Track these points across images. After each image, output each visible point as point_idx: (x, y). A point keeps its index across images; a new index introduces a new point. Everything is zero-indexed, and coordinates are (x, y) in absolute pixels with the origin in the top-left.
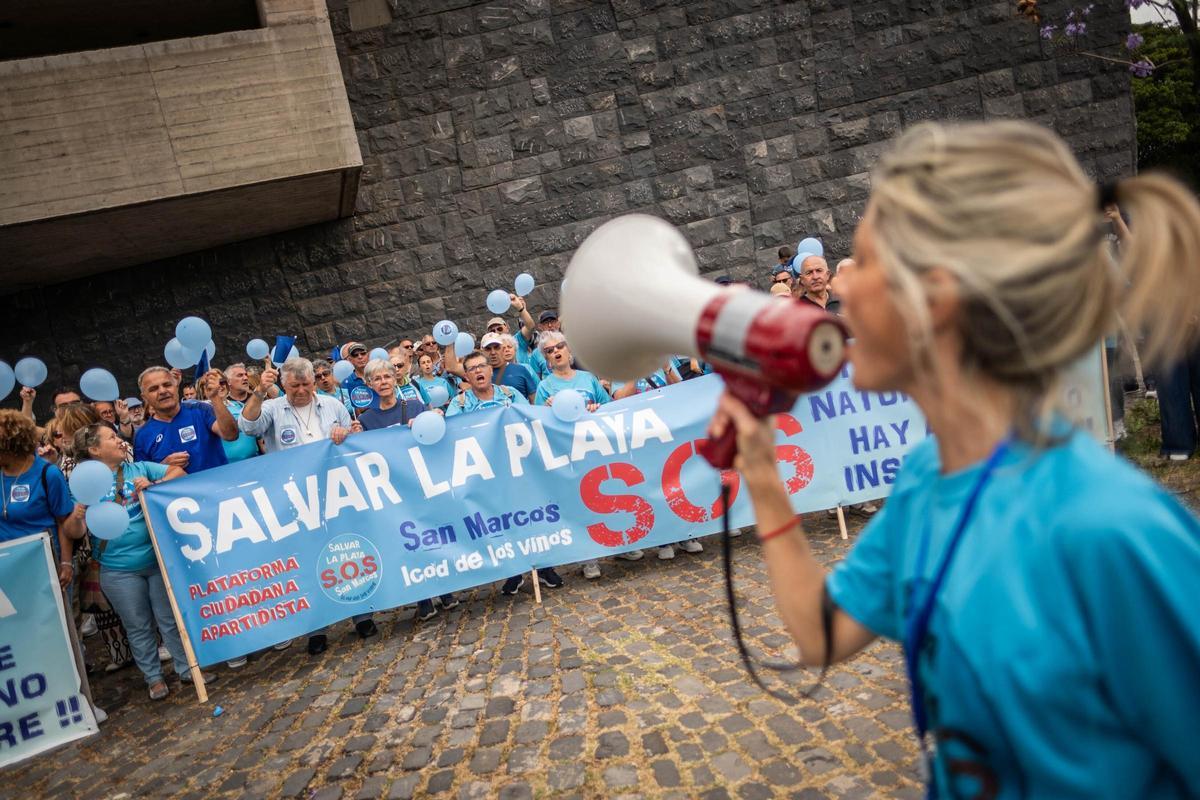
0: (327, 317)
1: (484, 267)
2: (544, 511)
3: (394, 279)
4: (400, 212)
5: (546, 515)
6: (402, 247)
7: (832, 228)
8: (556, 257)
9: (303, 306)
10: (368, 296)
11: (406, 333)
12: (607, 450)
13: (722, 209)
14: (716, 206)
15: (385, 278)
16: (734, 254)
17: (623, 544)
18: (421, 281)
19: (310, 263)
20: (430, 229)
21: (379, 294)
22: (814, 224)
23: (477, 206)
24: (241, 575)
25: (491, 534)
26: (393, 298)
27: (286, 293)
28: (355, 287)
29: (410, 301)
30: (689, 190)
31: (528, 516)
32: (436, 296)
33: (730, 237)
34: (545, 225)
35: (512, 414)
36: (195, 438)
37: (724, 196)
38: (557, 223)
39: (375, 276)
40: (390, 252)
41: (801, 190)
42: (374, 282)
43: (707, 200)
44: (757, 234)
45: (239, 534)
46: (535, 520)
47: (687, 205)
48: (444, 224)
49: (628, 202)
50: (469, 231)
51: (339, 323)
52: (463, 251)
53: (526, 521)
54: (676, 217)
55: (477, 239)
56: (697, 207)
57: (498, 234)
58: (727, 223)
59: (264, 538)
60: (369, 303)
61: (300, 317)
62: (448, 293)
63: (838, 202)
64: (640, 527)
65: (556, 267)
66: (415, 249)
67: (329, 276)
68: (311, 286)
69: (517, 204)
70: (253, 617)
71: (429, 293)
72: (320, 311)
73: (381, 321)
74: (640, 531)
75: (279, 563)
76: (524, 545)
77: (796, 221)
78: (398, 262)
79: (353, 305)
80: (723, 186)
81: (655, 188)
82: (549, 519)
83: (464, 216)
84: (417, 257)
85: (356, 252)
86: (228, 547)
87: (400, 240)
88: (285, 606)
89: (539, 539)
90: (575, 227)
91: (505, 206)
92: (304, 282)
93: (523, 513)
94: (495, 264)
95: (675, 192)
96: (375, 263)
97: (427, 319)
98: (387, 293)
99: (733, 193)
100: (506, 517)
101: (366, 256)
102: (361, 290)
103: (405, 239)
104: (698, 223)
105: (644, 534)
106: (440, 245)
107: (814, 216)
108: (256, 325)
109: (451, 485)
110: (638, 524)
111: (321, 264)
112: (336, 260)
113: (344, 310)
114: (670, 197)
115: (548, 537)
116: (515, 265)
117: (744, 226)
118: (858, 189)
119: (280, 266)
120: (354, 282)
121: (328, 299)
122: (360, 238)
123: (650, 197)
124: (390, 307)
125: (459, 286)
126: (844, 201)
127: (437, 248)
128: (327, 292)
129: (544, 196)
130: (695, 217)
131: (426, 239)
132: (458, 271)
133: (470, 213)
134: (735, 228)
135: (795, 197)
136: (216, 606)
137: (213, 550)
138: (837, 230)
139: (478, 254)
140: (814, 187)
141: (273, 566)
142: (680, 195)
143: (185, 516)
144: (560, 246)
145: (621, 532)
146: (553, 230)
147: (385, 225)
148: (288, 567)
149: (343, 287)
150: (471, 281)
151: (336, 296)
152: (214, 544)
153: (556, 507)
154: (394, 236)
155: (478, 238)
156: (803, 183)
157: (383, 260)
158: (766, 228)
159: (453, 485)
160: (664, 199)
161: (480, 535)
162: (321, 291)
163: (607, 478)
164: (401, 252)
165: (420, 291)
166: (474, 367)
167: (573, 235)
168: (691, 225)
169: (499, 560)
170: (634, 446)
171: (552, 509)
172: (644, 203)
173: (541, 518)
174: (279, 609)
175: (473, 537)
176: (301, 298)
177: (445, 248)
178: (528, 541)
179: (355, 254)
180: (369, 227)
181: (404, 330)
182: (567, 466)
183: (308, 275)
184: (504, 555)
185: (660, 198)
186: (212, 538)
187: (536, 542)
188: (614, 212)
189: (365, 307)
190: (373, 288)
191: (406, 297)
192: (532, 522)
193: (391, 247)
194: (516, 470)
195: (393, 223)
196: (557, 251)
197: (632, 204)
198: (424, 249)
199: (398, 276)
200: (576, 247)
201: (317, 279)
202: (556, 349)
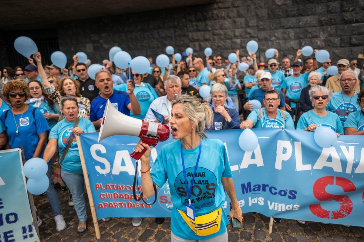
0: (198, 40)
1: (259, 30)
2: (288, 192)
3: (224, 29)
4: (232, 4)
5: (288, 194)
6: (230, 18)
8: (290, 30)
9: (190, 35)
10: (214, 34)
11: (225, 51)
12: (337, 168)
15: (221, 29)
18: (234, 32)
19: (196, 19)
20: (242, 12)
21: (218, 35)
23: (262, 4)
24: (122, 186)
25: (252, 192)
26: (222, 37)
27: (186, 29)
28: (210, 31)
29: (229, 39)
30: (357, 9)
31: (277, 191)
32: (238, 38)
34: (288, 16)
35: (284, 134)
38: (294, 16)
39: (217, 27)
40: (224, 19)
42: (216, 30)
45: (123, 169)
46: (281, 195)
47: (355, 15)
48: (248, 11)
49: (328, 11)
50: (257, 15)
51: (202, 43)
52: (253, 23)
53: (276, 193)
54: (348, 20)
56: (359, 17)
57: (268, 17)
60: (213, 37)
61: (189, 39)
62: (243, 38)
64: (341, 212)
65: (288, 34)
66: (235, 19)
67: (201, 25)
68: (195, 28)
69: (279, 6)
70: (125, 204)
71: (236, 37)
72: (196, 38)
73: (216, 45)
74: (341, 214)
76: (271, 204)
78: (227, 23)
79: (207, 37)
81: (342, 6)
82: (289, 197)
83: (257, 8)
84: (235, 22)
85: (213, 17)
87: (230, 15)
88: (140, 204)
89: (280, 205)
90: (301, 19)
91: (274, 6)
92: (192, 26)
93: (275, 189)
94: (264, 29)
95: (351, 9)
96: (219, 22)
97: (233, 47)
98: (221, 35)
100: (264, 186)
101: (215, 19)
102: (211, 32)
103: (231, 15)
104: (357, 24)
105: (343, 216)
106: (244, 19)
108: (174, 39)
109: (239, 167)
110: (341, 210)
111: (199, 20)
112: (205, 19)
113: (204, 38)
114: (348, 11)
115: (286, 205)
116: (272, 31)
119: (185, 18)
120: (210, 29)
121: (199, 34)
122: (215, 12)
123: (338, 10)
124: (221, 40)
125: (248, 36)
127: (242, 20)
128: (199, 31)
129: (291, 4)
130: (357, 21)
131: (239, 16)
132: (249, 30)
133: (259, 8)
136: (109, 195)
137: (111, 172)
139: (258, 25)
142: (353, 10)
144: (292, 26)
146: (291, 19)
147: (225, 8)
149: (206, 30)
150: (253, 35)
151: (202, 33)
152: (111, 170)
153: (296, 192)
154: (228, 13)
155: (260, 18)
157: (222, 22)
159: (241, 168)
160: (345, 11)
161: (247, 192)
162: (198, 30)
163: (332, 183)
164: (229, 20)
165: (233, 36)
166: (269, 99)
167: (299, 22)
168: (354, 25)
170: (357, 171)
171: (293, 193)
172: (334, 12)
173: (285, 195)
174: (137, 204)
175: (243, 193)
176: (190, 32)
177: (246, 20)
178: (273, 203)
179: (213, 18)
180: (220, 8)
181: (223, 49)
182: (309, 171)
183: (194, 23)
184: (256, 202)
185: (343, 11)
186: (111, 167)
187: (278, 206)
188: (320, 14)
189: (212, 39)
190: (216, 32)
191: (227, 37)
192: (279, 195)
193: (226, 17)
194: (278, 166)
195: (229, 8)
196: (291, 28)
197: (329, 12)
198: (238, 20)
199: (226, 29)
200: (299, 27)
201: (197, 26)
202: (321, 99)
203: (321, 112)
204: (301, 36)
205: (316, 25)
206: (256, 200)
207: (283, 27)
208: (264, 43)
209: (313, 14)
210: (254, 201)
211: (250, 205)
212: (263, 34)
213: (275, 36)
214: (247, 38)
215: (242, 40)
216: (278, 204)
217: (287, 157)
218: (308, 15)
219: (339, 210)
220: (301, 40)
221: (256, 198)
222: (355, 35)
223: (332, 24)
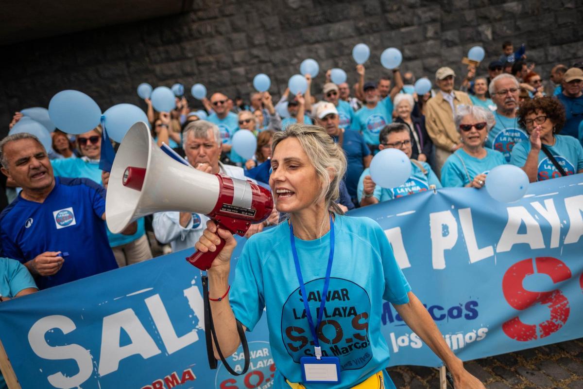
0: (172, 77)
1: (273, 49)
2: (463, 308)
3: (214, 54)
4: (221, 11)
5: (465, 312)
6: (220, 34)
7: (490, 37)
8: (317, 46)
9: (158, 68)
10: (198, 64)
11: (222, 89)
12: (537, 243)
13: (423, 20)
14: (419, 18)
15: (209, 53)
16: (428, 50)
17: (536, 338)
18: (232, 56)
19: (162, 41)
20: (240, 22)
21: (205, 64)
22: (479, 34)
23: (269, 9)
25: (396, 322)
26: (214, 67)
27: (147, 59)
28: (190, 58)
29: (225, 69)
30: (403, 8)
31: (445, 312)
32: (240, 66)
33: (426, 39)
34: (311, 24)
35: (439, 199)
36: (74, 223)
37: (424, 12)
38: (319, 23)
39: (203, 52)
40: (211, 36)
41: (473, 11)
42: (201, 56)
43: (415, 14)
44: (444, 38)
45: (127, 351)
46: (453, 317)
47: (401, 17)
48: (248, 20)
49: (365, 12)
50: (263, 26)
52: (259, 39)
53: (443, 317)
55: (268, 31)
56: (407, 18)
57: (281, 29)
58: (425, 30)
59: (157, 351)
60: (199, 69)
63: (496, 20)
64: (554, 321)
65: (316, 52)
66: (229, 36)
67: (174, 50)
68: (163, 56)
69: (295, 10)
71: (236, 64)
72: (168, 72)
73: (206, 80)
75: (173, 377)
77: (469, 32)
78: (218, 43)
79: (188, 69)
80: (424, 6)
82: (468, 317)
83: (261, 16)
84: (230, 41)
85: (191, 35)
86: (115, 367)
87: (220, 29)
89: (454, 337)
91: (287, 10)
92: (159, 53)
93: (440, 308)
94: (278, 48)
95: (395, 7)
96: (204, 43)
97: (234, 81)
98: (210, 63)
99: (431, 10)
101: (197, 39)
102: (194, 60)
103: (223, 29)
105: (557, 328)
106: (244, 34)
107: (480, 29)
108: (128, 79)
110: (553, 317)
111: (169, 42)
112: (179, 40)
113: (183, 71)
114: (391, 11)
115: (464, 335)
116: (291, 50)
117: (436, 33)
118: (509, 13)
119: (143, 41)
120: (190, 55)
121: (173, 65)
122: (195, 26)
123: (379, 10)
124: (212, 72)
125: (255, 61)
126: (500, 20)
127: (242, 36)
128: (173, 60)
129: (312, 6)
130: (406, 25)
131: (236, 29)
132: (255, 52)
133: (265, 14)
134: (430, 34)
135: (470, 15)
137: (95, 373)
138: (494, 39)
139: (268, 42)
140: (482, 10)
141: (167, 380)
142: (398, 10)
143: (55, 338)
144: (319, 39)
145: (535, 326)
146: (316, 28)
147: (210, 19)
148: (183, 380)
149: (183, 58)
150: (263, 58)
151: (178, 63)
152: (96, 366)
153: (475, 304)
154: (216, 27)
156: (476, 7)
157: (208, 42)
158: (449, 35)
162: (169, 60)
163: (532, 272)
164: (221, 38)
165: (231, 63)
167: (329, 32)
168: (403, 30)
169: (400, 348)
170: (568, 240)
171: (472, 306)
172: (374, 14)
173: (459, 315)
176: (156, 63)
177: (248, 36)
179: (191, 37)
180: (201, 19)
181: (220, 87)
182: (491, 258)
183: (161, 49)
184: (406, 343)
185: (385, 11)
186: (93, 360)
187: (451, 339)
188: (355, 18)
189: (196, 71)
190: (201, 59)
191: (221, 67)
192: (450, 319)
193: (214, 33)
194: (439, 262)
195: (215, 18)
196: (317, 42)
197: (367, 14)
198: (235, 36)
199: (217, 52)
200: (329, 40)
201: (167, 52)
202: (474, 129)
203: (477, 152)
204: (336, 53)
205: (353, 34)
206: (406, 338)
207: (306, 42)
208: (282, 69)
209: (346, 19)
210: (403, 341)
211: (396, 350)
212: (278, 56)
213: (297, 57)
214: (253, 64)
215: (248, 68)
216: (450, 337)
217: (451, 241)
218: (339, 21)
219: (549, 318)
220: (337, 59)
221: (404, 335)
222: (406, 44)
223: (375, 32)
